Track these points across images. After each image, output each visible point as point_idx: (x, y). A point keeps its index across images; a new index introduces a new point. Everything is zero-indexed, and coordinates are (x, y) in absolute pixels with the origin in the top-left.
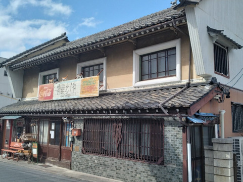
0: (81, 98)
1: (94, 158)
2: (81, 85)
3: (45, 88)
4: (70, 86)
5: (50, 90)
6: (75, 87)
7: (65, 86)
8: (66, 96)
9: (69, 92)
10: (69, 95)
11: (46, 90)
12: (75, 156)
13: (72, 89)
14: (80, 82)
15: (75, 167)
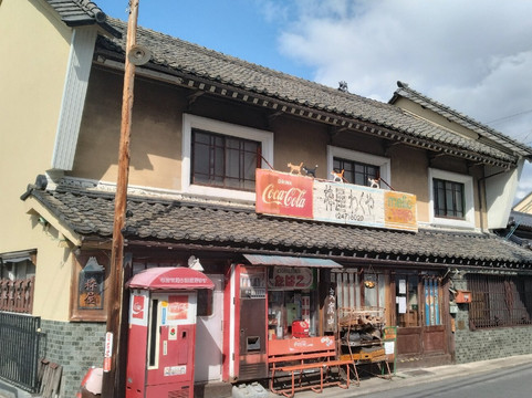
0: (385, 230)
1: (487, 333)
2: (385, 204)
3: (281, 182)
4: (358, 198)
5: (303, 193)
6: (371, 203)
7: (347, 195)
8: (352, 218)
9: (360, 213)
10: (361, 219)
11: (286, 188)
12: (460, 339)
13: (365, 206)
14: (382, 196)
15: (461, 357)
